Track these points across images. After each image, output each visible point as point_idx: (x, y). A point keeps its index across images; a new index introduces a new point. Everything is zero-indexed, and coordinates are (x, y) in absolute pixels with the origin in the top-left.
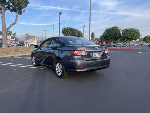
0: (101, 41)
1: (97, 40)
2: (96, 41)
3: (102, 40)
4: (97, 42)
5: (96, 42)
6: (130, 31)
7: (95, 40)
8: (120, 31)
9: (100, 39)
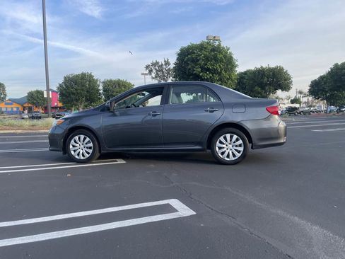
0: (30, 105)
1: (19, 104)
2: (15, 105)
3: (33, 104)
4: (18, 108)
5: (15, 109)
6: (119, 85)
7: (11, 104)
8: (98, 83)
9: (26, 100)
